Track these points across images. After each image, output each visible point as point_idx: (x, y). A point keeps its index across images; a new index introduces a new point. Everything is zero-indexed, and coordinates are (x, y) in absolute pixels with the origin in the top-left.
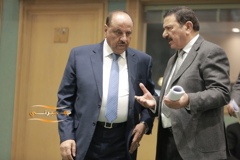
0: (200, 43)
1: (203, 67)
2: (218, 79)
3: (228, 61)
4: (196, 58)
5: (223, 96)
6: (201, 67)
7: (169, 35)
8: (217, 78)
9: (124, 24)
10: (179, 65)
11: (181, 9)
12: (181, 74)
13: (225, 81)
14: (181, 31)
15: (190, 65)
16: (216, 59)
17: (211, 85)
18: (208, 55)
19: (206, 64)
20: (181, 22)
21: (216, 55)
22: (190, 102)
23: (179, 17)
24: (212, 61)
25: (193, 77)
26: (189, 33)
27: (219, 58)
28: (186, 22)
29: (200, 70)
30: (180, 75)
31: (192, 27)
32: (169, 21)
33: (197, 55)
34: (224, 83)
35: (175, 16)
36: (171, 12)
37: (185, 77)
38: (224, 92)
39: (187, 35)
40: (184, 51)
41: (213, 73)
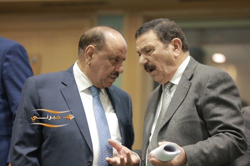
0: (194, 68)
1: (202, 102)
2: (226, 118)
3: (237, 90)
4: (190, 90)
5: (236, 143)
6: (199, 103)
7: (149, 61)
8: (224, 117)
9: (124, 49)
10: (166, 104)
11: (160, 22)
12: (171, 116)
13: (237, 119)
14: (167, 52)
15: (183, 101)
16: (220, 89)
17: (216, 129)
18: (208, 84)
19: (206, 98)
20: (165, 39)
21: (219, 82)
22: (188, 159)
23: (161, 34)
24: (213, 93)
25: (188, 119)
26: (178, 54)
27: (225, 86)
28: (172, 39)
29: (197, 107)
30: (169, 118)
31: (181, 47)
32: (147, 40)
33: (192, 86)
34: (235, 124)
35: (154, 33)
36: (147, 28)
37: (177, 119)
38: (237, 137)
39: (176, 57)
40: (171, 83)
41: (218, 110)
